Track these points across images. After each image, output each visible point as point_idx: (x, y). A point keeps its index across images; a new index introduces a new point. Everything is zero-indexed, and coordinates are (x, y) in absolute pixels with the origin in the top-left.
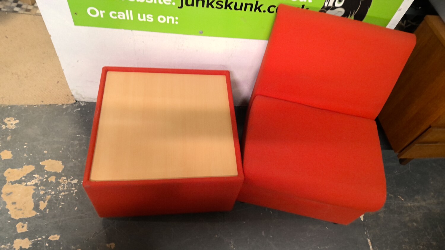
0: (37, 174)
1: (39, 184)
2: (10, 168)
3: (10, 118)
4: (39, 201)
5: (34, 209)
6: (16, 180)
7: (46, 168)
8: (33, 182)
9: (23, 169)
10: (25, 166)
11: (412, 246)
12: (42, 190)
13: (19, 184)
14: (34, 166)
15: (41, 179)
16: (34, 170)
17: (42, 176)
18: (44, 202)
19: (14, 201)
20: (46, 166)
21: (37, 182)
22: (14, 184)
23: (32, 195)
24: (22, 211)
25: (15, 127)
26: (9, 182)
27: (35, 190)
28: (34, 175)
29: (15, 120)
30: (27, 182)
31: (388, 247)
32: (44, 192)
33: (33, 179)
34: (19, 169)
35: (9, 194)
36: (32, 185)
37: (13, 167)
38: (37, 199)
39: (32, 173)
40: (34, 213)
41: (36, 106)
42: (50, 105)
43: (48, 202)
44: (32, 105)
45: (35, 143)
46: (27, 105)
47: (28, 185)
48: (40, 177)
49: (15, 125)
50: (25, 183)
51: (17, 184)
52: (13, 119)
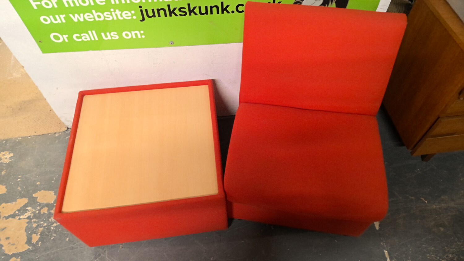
0: (30, 207)
1: (31, 217)
2: (4, 203)
3: (5, 152)
4: (31, 234)
5: (26, 243)
6: (9, 214)
7: (39, 200)
8: (26, 215)
9: (16, 203)
10: (19, 199)
11: (439, 255)
12: (35, 222)
13: (13, 219)
14: (27, 199)
15: (34, 212)
16: (28, 203)
17: (35, 209)
18: (37, 235)
19: (8, 236)
20: (38, 198)
21: (30, 215)
22: (8, 219)
23: (25, 229)
24: (15, 246)
25: (9, 161)
26: (3, 218)
27: (28, 223)
28: (27, 208)
29: (9, 153)
30: (21, 216)
31: (409, 258)
32: (37, 224)
33: (26, 212)
34: (13, 203)
35: (3, 229)
36: (25, 218)
37: (7, 202)
38: (30, 232)
39: (26, 206)
40: (27, 247)
41: (30, 137)
42: (43, 135)
43: (40, 235)
44: (25, 137)
45: (28, 176)
46: (21, 137)
47: (22, 219)
48: (33, 209)
49: (9, 159)
50: (19, 217)
51: (11, 219)
52: (8, 152)
